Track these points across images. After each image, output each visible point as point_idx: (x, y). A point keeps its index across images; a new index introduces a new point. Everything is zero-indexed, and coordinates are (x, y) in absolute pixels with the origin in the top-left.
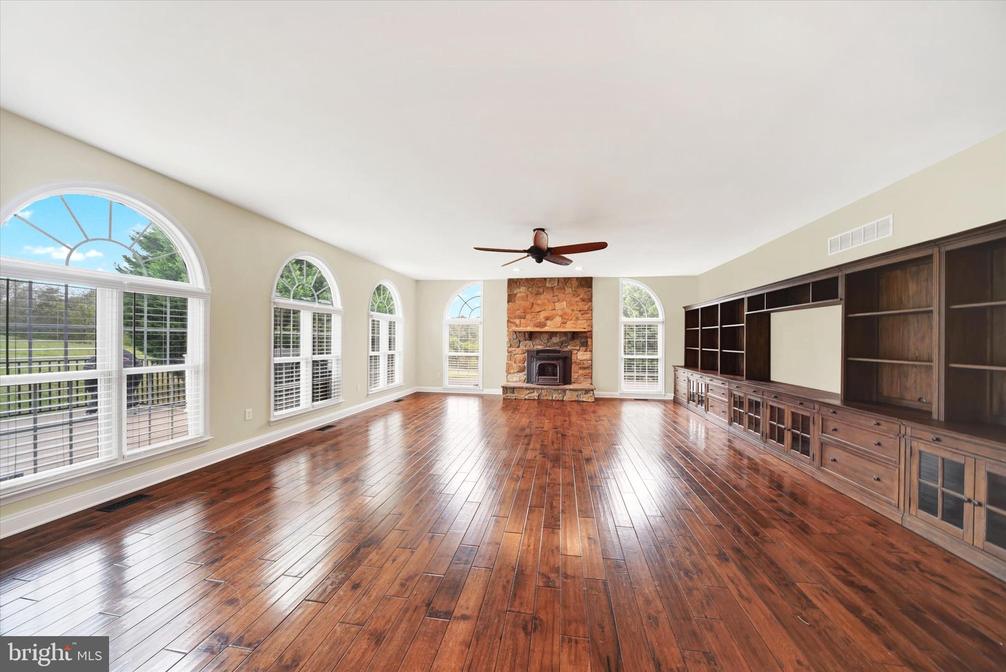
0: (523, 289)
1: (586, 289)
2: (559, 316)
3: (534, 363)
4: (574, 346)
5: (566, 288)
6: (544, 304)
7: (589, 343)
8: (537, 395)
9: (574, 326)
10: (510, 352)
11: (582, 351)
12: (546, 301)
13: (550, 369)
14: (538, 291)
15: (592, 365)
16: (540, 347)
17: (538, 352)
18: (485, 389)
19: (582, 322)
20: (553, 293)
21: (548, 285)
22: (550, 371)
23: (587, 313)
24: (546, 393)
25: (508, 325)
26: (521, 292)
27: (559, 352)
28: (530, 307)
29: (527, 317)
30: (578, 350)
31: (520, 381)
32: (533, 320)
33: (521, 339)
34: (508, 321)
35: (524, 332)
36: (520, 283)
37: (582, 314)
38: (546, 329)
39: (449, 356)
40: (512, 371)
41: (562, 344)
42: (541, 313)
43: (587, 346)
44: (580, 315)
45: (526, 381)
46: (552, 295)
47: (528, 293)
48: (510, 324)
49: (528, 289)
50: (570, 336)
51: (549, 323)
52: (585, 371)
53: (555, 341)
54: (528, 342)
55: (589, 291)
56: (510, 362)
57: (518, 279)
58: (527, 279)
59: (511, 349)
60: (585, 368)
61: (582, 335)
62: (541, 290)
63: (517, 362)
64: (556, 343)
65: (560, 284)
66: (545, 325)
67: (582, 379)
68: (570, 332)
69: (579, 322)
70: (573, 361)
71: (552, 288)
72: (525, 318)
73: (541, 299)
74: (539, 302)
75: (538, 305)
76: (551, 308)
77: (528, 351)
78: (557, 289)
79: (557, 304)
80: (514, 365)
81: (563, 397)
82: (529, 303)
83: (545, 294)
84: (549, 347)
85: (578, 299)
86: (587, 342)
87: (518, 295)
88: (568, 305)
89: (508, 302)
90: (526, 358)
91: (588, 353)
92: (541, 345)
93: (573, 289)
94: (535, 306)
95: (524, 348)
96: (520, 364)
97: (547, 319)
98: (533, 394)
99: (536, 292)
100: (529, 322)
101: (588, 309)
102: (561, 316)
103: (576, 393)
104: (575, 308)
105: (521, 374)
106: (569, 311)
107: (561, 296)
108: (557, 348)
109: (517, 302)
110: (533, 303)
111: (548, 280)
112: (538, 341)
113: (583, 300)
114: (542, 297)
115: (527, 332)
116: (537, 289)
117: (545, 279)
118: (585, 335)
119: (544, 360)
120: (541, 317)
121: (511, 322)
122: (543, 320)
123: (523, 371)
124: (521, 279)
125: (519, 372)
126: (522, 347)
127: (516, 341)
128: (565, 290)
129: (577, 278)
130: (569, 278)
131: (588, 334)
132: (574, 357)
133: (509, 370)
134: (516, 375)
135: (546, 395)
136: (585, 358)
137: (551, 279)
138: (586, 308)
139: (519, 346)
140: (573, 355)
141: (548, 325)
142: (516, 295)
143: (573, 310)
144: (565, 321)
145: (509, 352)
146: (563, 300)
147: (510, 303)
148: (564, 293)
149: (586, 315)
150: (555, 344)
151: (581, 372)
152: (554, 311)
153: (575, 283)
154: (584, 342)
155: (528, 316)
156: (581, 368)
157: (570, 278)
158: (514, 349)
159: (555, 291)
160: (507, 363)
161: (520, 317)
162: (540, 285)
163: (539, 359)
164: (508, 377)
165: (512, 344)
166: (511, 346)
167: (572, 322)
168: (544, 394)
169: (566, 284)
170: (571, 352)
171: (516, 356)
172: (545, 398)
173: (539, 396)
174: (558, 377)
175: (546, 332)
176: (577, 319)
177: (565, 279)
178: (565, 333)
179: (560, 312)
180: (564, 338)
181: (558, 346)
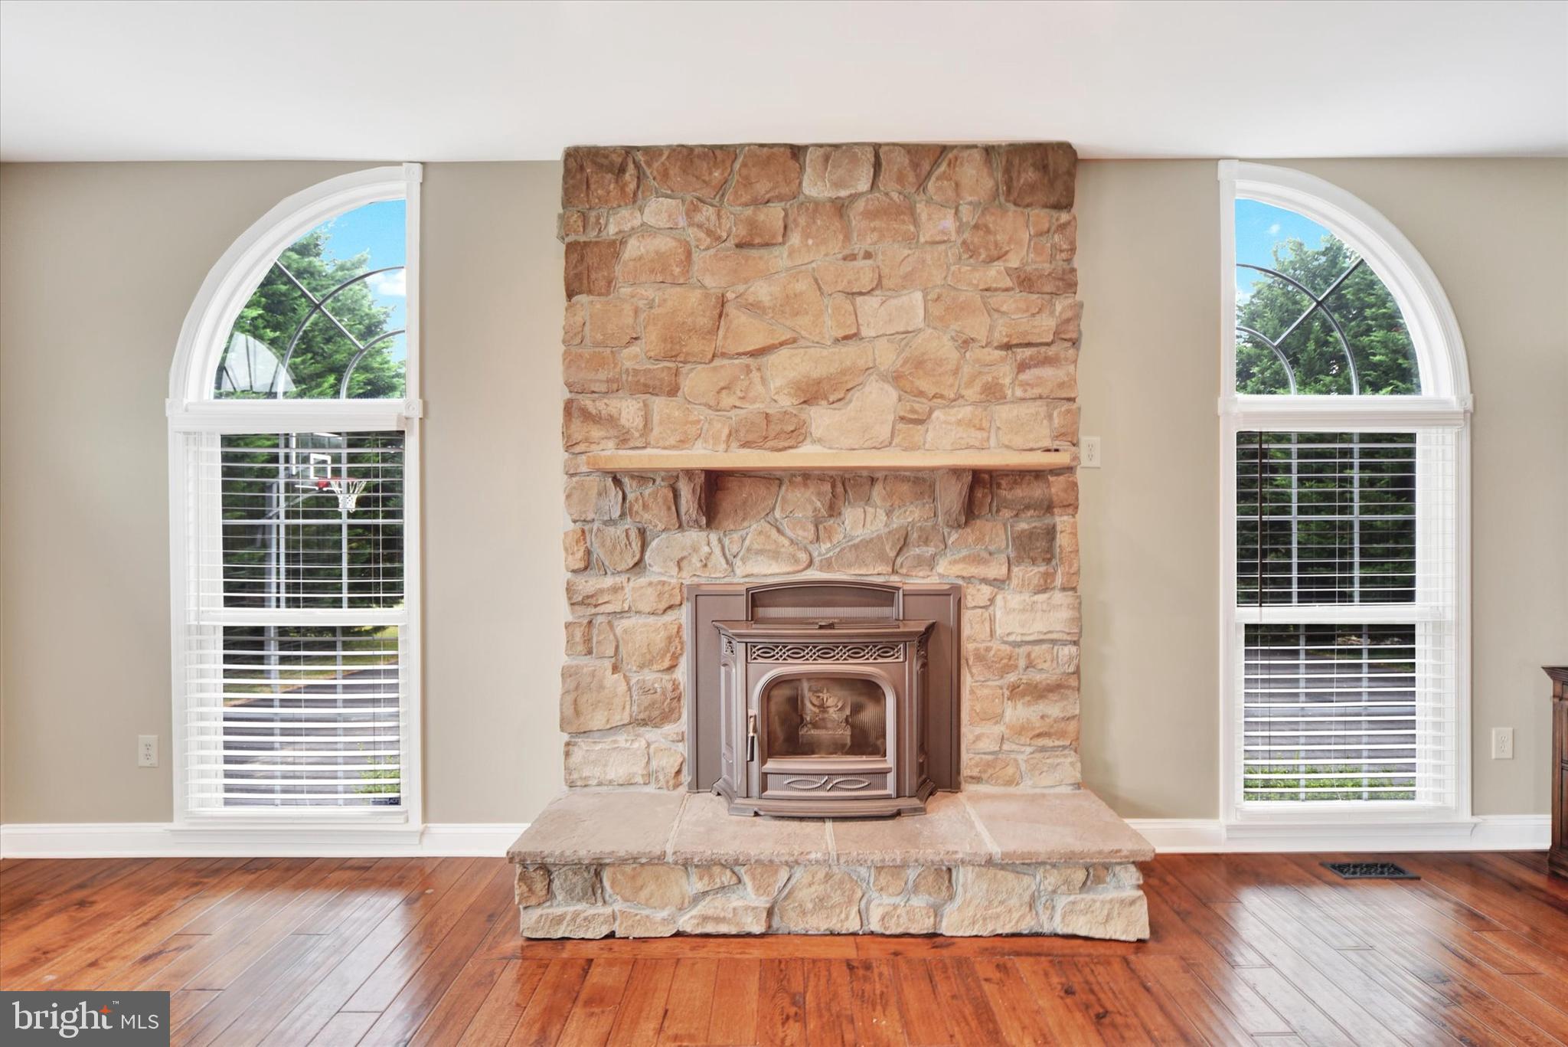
0: (658, 210)
1: (1041, 217)
2: (884, 378)
3: (737, 671)
4: (976, 560)
5: (920, 207)
6: (790, 305)
7: (1062, 540)
8: (763, 902)
9: (977, 436)
10: (583, 603)
11: (1023, 585)
12: (802, 286)
13: (835, 705)
14: (752, 225)
15: (1077, 672)
16: (769, 571)
17: (758, 598)
18: (438, 829)
19: (1025, 410)
20: (847, 238)
21: (815, 187)
22: (833, 714)
23: (1047, 361)
24: (818, 889)
25: (567, 436)
26: (645, 230)
27: (884, 595)
28: (704, 321)
29: (687, 385)
30: (998, 583)
31: (649, 777)
32: (727, 400)
33: (656, 517)
34: (568, 408)
35: (672, 479)
36: (640, 177)
37: (1022, 367)
38: (807, 456)
39: (228, 630)
40: (598, 721)
41: (904, 545)
42: (772, 359)
43: (1048, 561)
44: (1005, 374)
45: (686, 777)
46: (835, 247)
47: (692, 234)
48: (578, 429)
49: (692, 210)
50: (952, 496)
51: (820, 418)
52: (1042, 707)
53: (860, 533)
54: (694, 536)
55: (1062, 227)
56: (587, 663)
57: (629, 151)
58: (690, 149)
59: (590, 584)
60: (1039, 692)
61: (1019, 492)
62: (774, 215)
63: (630, 665)
64: (867, 543)
65: (887, 182)
66: (797, 434)
67: (1023, 753)
68: (956, 472)
69: (1004, 413)
70: (968, 647)
71: (840, 208)
72: (673, 391)
73: (768, 276)
74: (762, 291)
75: (755, 308)
76: (831, 328)
77: (697, 596)
78: (870, 215)
79: (868, 305)
80: (612, 680)
81: (937, 911)
82: (694, 297)
83: (795, 239)
84: (827, 565)
85: (994, 274)
86: (1051, 533)
87: (633, 248)
88: (937, 310)
89: (570, 295)
90: (687, 635)
91: (1058, 597)
92: (775, 555)
93: (964, 209)
94: (738, 318)
95: (672, 577)
96: (650, 676)
97: (812, 393)
98: (735, 901)
99: (741, 231)
100: (700, 413)
101: (1058, 335)
102: (896, 379)
103: (1027, 884)
104: (977, 326)
105: (651, 734)
106: (942, 346)
107: (894, 254)
108: (875, 573)
109: (626, 291)
110: (723, 302)
111: (810, 156)
112: (753, 531)
113: (1025, 282)
114: (779, 258)
115: (689, 473)
116: (749, 211)
117: (796, 152)
118: (1037, 491)
119: (797, 651)
120: (776, 383)
121: (587, 416)
122: (786, 402)
123: (667, 716)
124: (647, 150)
125: (644, 723)
126: (659, 569)
127: (616, 532)
128: (916, 222)
129: (989, 151)
130: (942, 151)
131: (1057, 485)
132: (973, 628)
133: (577, 713)
134: (622, 739)
135: (821, 902)
136: (1037, 627)
137: (832, 152)
138: (1045, 326)
139: (639, 565)
140: (967, 616)
141: (817, 431)
142: (615, 247)
143: (967, 343)
144: (921, 406)
145: (579, 601)
146: (908, 281)
147: (582, 299)
148: (911, 240)
149: (1047, 372)
150: (861, 549)
151: (1017, 712)
152: (850, 351)
153: (977, 181)
154: (1031, 535)
155: (696, 380)
156: (1015, 692)
157: (943, 149)
158: (609, 581)
159: (856, 221)
160: (567, 673)
161: (644, 388)
162: (762, 187)
163: (769, 651)
164: (578, 755)
165: (598, 552)
166: (588, 565)
167: (965, 412)
168: (806, 895)
169: (921, 186)
170: (953, 596)
171: (621, 625)
172: (818, 923)
173: (770, 913)
174: (890, 761)
175: (806, 476)
176: (993, 393)
177: (915, 151)
178: (921, 482)
179: (887, 357)
180: (913, 514)
181: (882, 557)
